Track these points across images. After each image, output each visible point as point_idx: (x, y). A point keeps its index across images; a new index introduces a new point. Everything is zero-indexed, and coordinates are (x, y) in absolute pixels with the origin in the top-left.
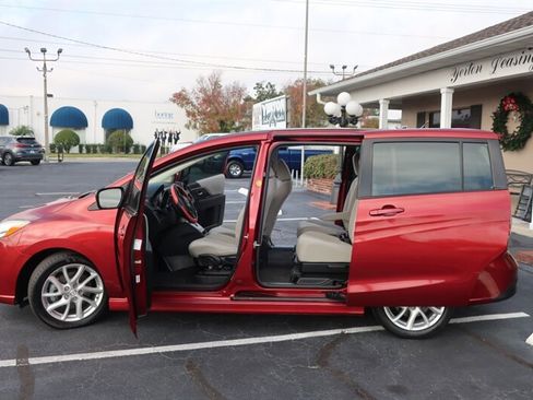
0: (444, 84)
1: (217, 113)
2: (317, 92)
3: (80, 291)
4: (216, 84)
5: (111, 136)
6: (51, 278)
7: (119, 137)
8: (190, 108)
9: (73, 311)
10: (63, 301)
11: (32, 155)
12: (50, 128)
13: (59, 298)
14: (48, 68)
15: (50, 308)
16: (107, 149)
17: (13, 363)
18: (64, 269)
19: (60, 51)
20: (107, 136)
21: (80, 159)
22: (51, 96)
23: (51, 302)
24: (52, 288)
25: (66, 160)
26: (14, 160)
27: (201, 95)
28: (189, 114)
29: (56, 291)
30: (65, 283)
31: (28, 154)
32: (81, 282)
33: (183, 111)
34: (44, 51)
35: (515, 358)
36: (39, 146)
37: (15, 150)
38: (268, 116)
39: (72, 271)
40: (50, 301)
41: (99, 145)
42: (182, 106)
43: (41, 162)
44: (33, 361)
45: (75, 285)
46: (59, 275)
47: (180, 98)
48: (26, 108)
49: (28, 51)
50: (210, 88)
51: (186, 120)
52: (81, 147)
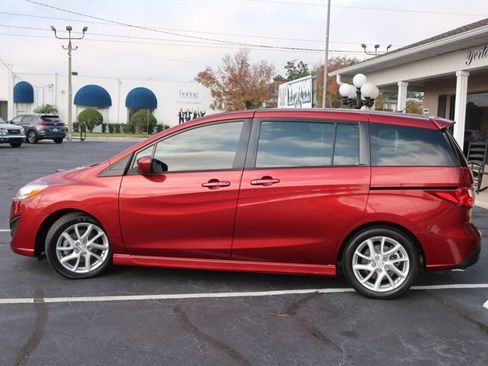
0: (459, 67)
1: (244, 94)
2: (337, 73)
3: (89, 247)
4: (243, 63)
5: (135, 115)
6: (65, 234)
7: (143, 117)
8: (215, 87)
9: (82, 264)
10: (74, 255)
11: (55, 133)
12: (74, 107)
13: (71, 252)
14: (73, 47)
15: (63, 260)
16: (130, 129)
17: (31, 301)
18: (76, 226)
19: (85, 30)
20: (130, 116)
21: (102, 138)
22: (75, 74)
23: (64, 256)
24: (65, 243)
25: (88, 139)
26: (38, 138)
27: (228, 74)
28: (214, 94)
29: (69, 246)
30: (77, 239)
31: (52, 132)
32: (90, 239)
33: (208, 91)
34: (69, 29)
35: (466, 317)
36: (62, 124)
37: (39, 128)
38: (293, 97)
39: (83, 229)
40: (63, 254)
41: (123, 125)
42: (207, 85)
43: (64, 140)
44: (47, 300)
45: (84, 242)
46: (72, 232)
47: (205, 78)
48: (51, 86)
49: (54, 29)
50: (237, 67)
51: (211, 100)
52: (104, 126)
